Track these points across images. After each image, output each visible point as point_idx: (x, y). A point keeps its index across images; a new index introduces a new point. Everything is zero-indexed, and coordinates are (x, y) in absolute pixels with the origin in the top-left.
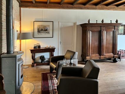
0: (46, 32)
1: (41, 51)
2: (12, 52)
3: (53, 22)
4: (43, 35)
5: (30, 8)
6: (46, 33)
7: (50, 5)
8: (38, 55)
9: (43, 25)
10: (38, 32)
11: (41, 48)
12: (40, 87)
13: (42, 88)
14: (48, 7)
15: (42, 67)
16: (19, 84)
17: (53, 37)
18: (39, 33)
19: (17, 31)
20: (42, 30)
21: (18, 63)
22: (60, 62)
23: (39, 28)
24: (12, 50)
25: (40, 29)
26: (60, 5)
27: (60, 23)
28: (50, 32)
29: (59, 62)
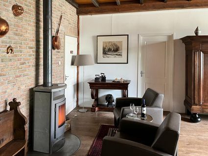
0: (116, 53)
1: (106, 86)
2: (50, 85)
3: (128, 35)
4: (112, 58)
5: (91, 15)
6: (116, 55)
7: (123, 6)
8: (103, 93)
9: (111, 42)
10: (103, 53)
11: (106, 82)
12: (89, 148)
13: (89, 150)
14: (120, 10)
15: (106, 115)
16: (55, 135)
17: (127, 63)
18: (105, 56)
19: (71, 52)
20: (110, 50)
21: (53, 103)
22: (125, 110)
23: (105, 46)
24: (50, 81)
25: (107, 50)
26: (140, 5)
27: (141, 38)
28: (123, 54)
29: (123, 109)
